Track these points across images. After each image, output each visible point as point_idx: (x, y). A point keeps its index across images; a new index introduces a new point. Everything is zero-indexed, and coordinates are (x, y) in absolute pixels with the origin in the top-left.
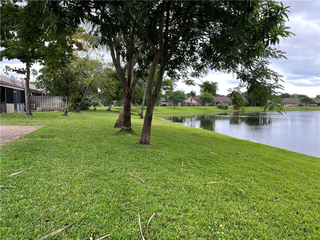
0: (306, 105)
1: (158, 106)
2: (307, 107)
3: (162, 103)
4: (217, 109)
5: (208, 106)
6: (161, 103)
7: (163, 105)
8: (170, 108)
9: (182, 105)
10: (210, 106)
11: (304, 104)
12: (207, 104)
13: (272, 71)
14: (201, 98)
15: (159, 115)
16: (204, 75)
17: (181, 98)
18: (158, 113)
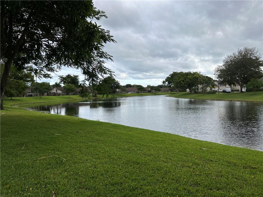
0: (141, 92)
1: (23, 97)
2: (142, 94)
3: (28, 94)
4: (79, 97)
5: (72, 95)
6: (26, 94)
7: (29, 96)
8: (37, 98)
9: (48, 95)
10: (73, 95)
11: (140, 91)
12: (71, 93)
13: (107, 68)
14: (65, 88)
15: (24, 105)
16: (58, 70)
17: (47, 89)
18: (23, 103)
